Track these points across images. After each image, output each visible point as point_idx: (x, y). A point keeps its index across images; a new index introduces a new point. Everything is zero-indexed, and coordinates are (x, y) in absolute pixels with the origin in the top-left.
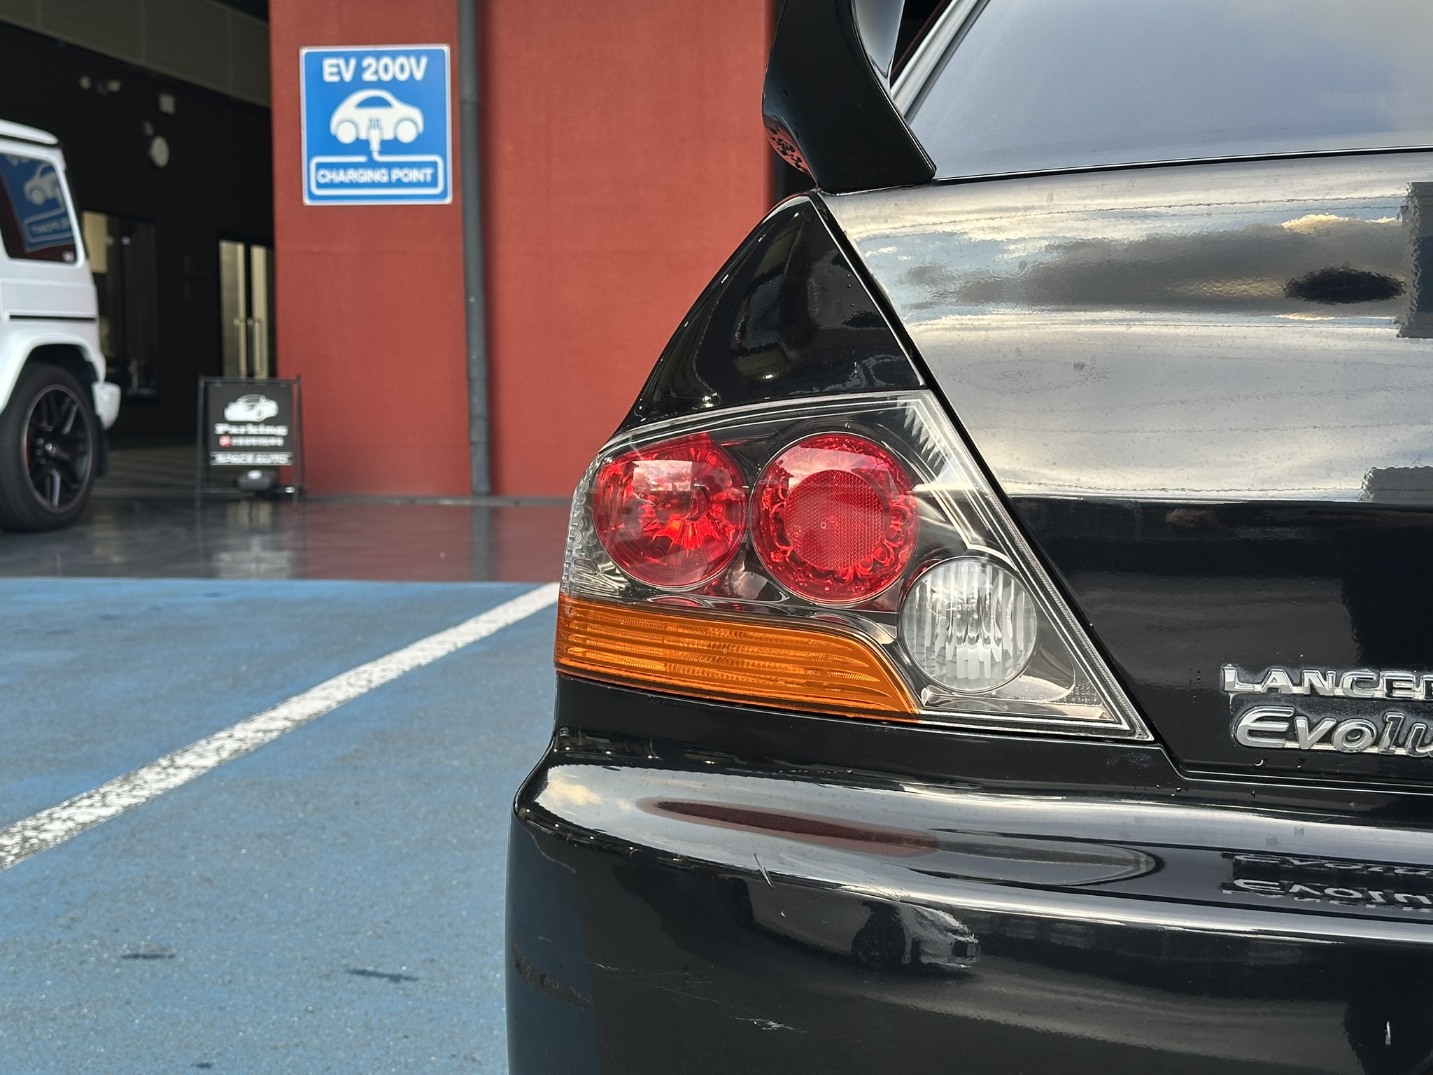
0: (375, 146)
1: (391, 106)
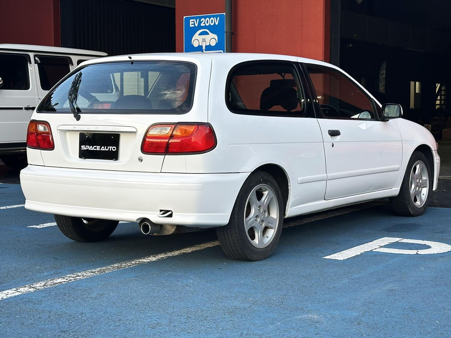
0: (204, 48)
1: (208, 34)
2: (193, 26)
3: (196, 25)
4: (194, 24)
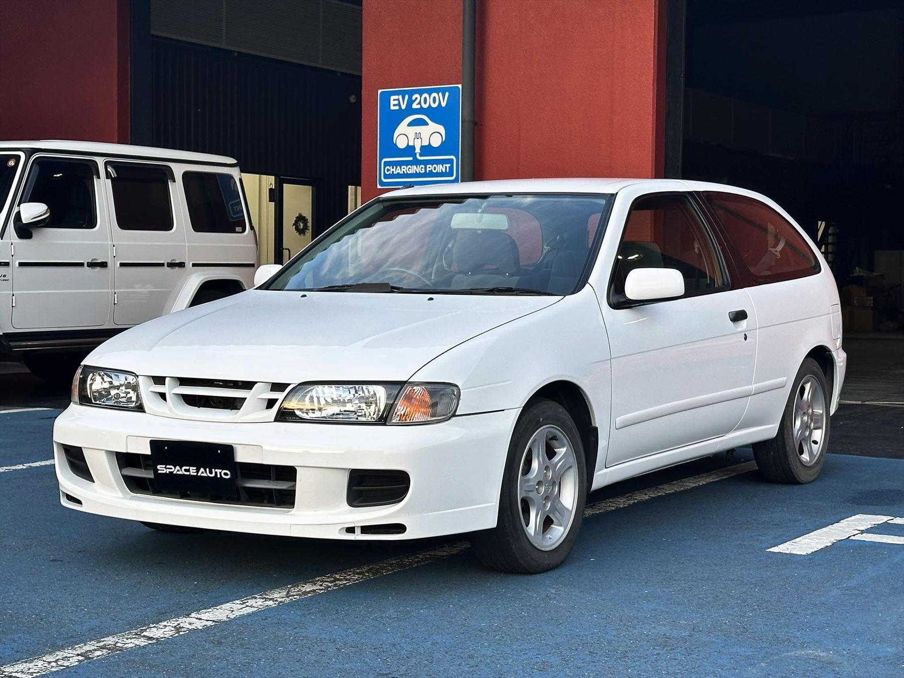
0: (418, 150)
1: (427, 124)
2: (397, 108)
3: (403, 107)
4: (399, 105)
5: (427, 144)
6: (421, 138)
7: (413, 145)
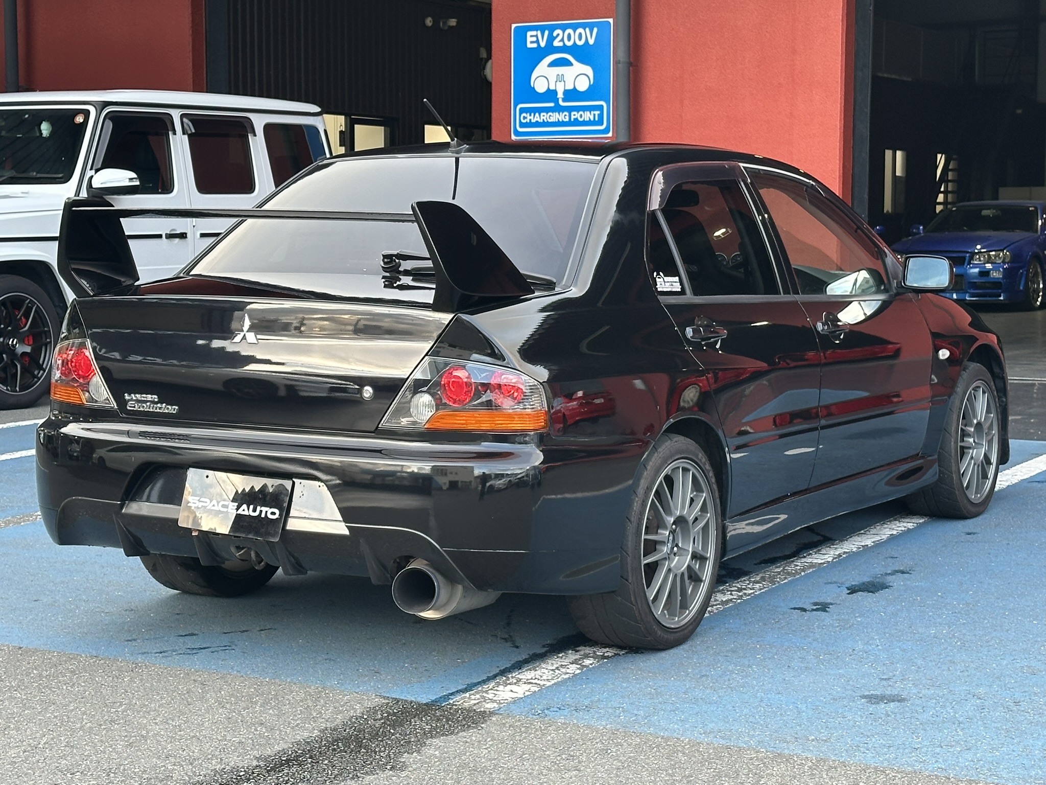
0: (560, 95)
1: (572, 65)
2: (535, 45)
3: (543, 44)
4: (537, 42)
5: (571, 87)
6: (564, 82)
7: (554, 88)
